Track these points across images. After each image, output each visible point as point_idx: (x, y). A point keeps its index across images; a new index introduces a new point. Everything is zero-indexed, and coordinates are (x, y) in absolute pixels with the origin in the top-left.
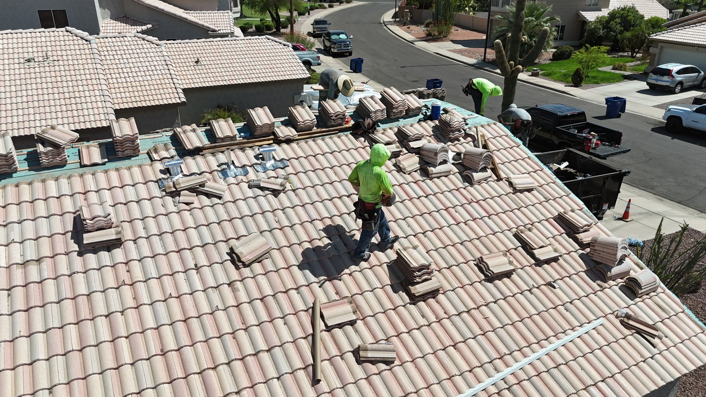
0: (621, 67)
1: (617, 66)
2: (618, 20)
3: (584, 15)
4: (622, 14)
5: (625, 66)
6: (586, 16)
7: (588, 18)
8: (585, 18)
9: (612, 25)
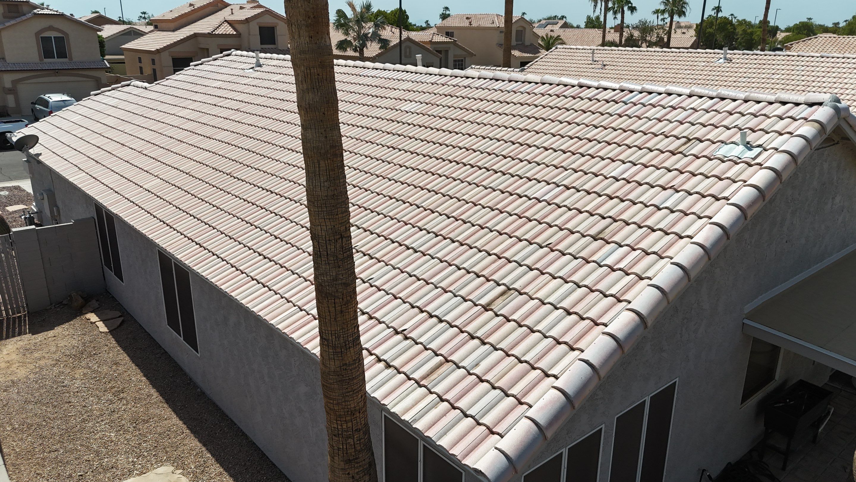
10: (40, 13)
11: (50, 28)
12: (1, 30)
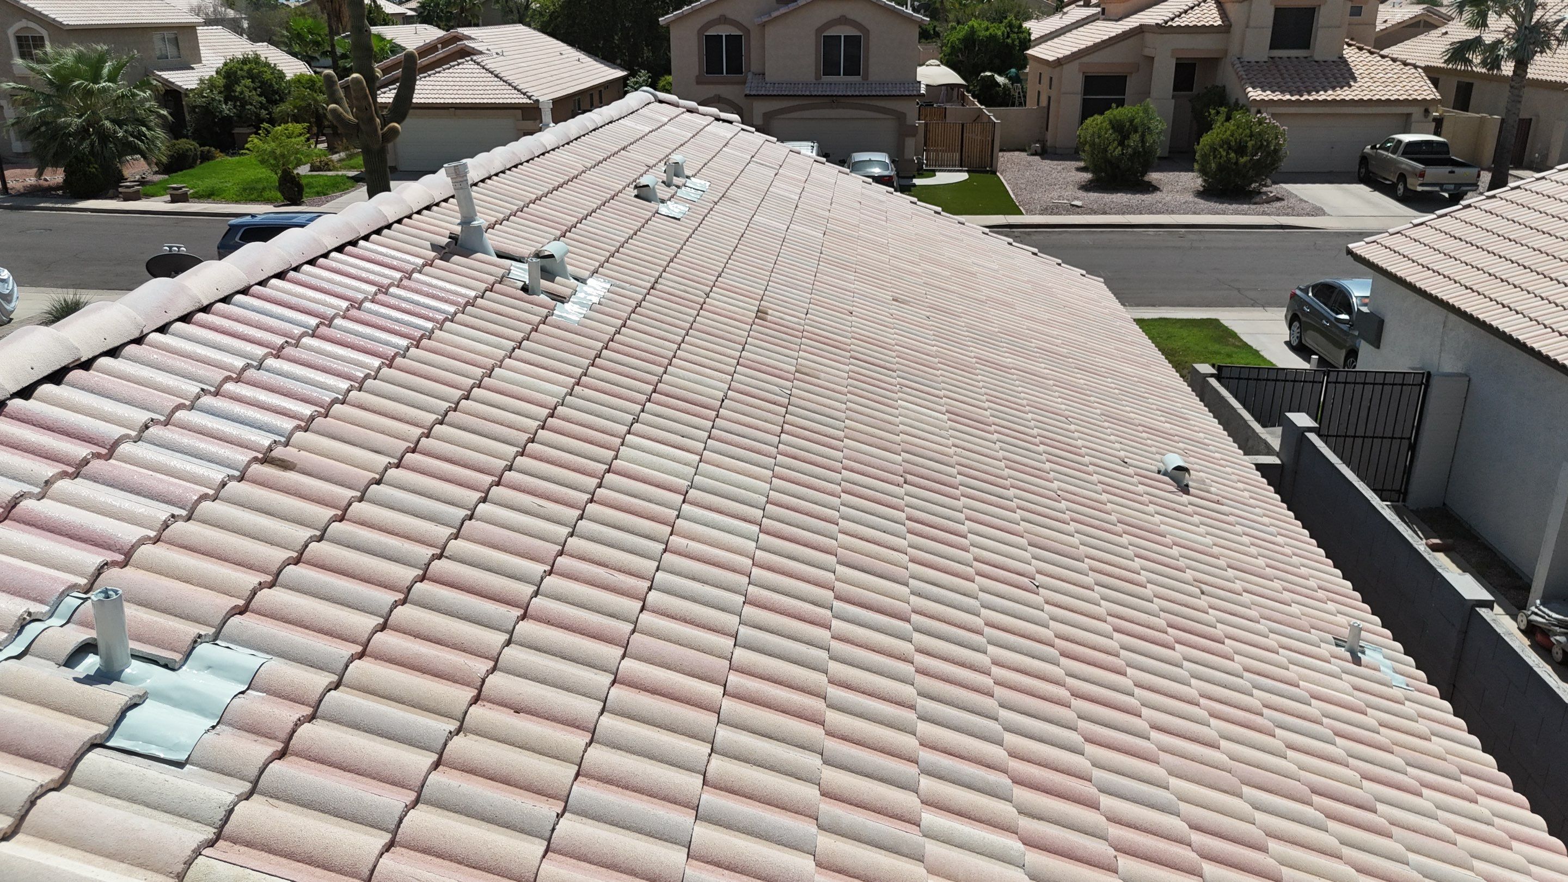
0: (327, 164)
1: (318, 164)
2: (248, 82)
3: (166, 77)
4: (250, 70)
5: (332, 161)
6: (173, 80)
7: (179, 84)
8: (173, 83)
9: (242, 93)
11: (842, 20)
12: (763, 25)
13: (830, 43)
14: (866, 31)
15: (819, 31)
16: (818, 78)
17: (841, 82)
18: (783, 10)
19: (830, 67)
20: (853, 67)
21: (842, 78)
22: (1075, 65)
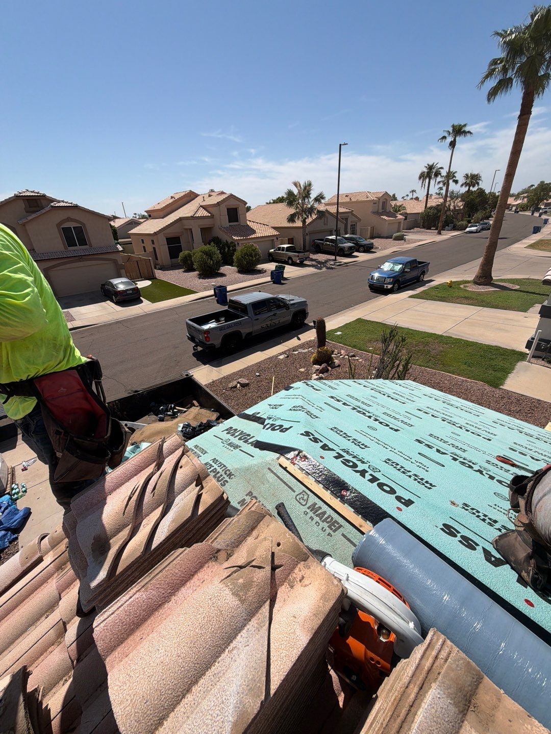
10: (56, 205)
11: (69, 219)
12: (24, 225)
13: (67, 231)
14: (84, 224)
15: (58, 225)
16: (66, 248)
17: (78, 249)
18: (34, 216)
19: (71, 243)
20: (83, 242)
21: (78, 247)
22: (161, 234)
